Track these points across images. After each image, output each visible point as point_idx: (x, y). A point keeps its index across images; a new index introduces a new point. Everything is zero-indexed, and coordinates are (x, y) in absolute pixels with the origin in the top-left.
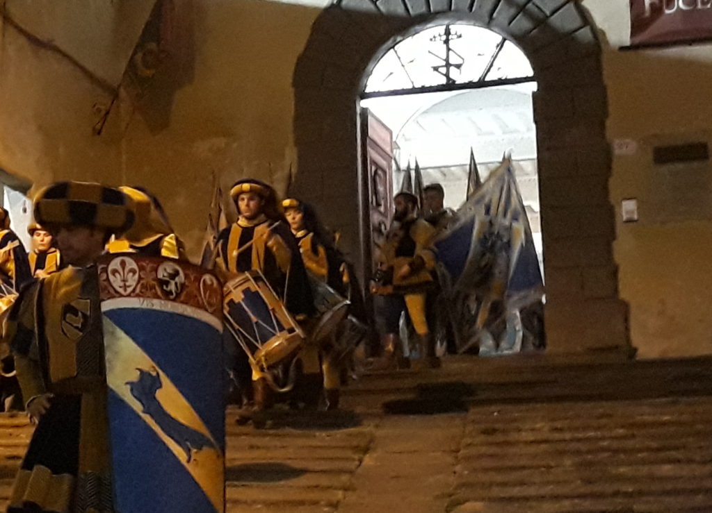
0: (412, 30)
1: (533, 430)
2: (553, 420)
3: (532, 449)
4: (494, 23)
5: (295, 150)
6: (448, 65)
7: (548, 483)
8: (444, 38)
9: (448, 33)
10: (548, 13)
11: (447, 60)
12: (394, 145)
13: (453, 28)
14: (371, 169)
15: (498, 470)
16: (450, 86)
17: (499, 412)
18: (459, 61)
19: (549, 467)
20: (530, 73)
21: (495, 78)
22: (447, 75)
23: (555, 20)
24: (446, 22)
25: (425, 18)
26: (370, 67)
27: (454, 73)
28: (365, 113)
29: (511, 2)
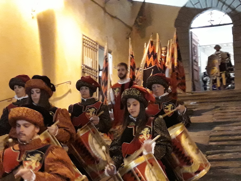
0: (202, 12)
1: (232, 109)
2: (236, 106)
3: (232, 114)
4: (222, 10)
10: (236, 7)
11: (211, 19)
14: (193, 46)
15: (223, 119)
16: (212, 26)
17: (223, 104)
20: (231, 22)
21: (222, 24)
22: (211, 23)
23: (237, 9)
24: (211, 10)
25: (206, 9)
26: (192, 21)
27: (213, 23)
28: (191, 33)
29: (227, 5)
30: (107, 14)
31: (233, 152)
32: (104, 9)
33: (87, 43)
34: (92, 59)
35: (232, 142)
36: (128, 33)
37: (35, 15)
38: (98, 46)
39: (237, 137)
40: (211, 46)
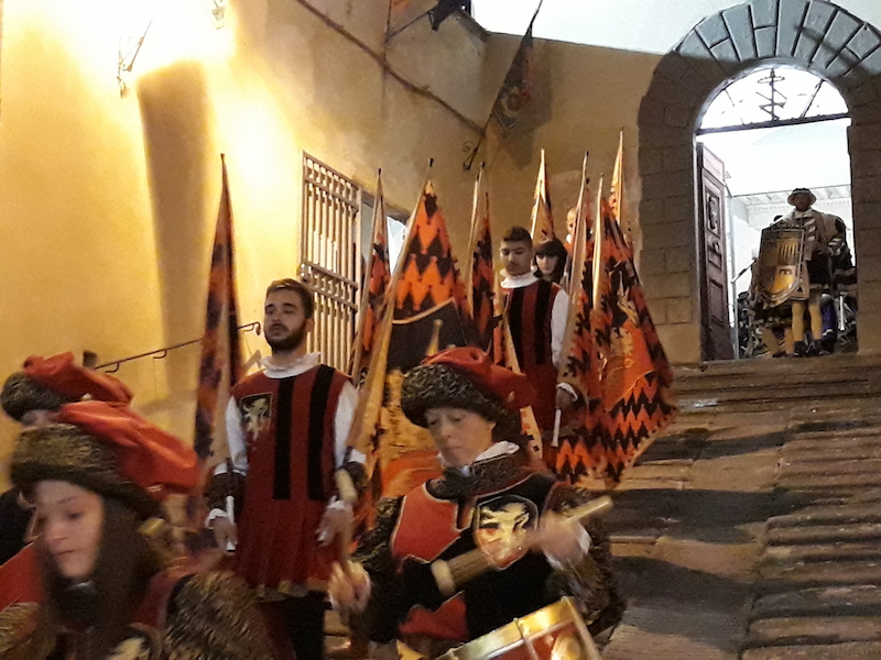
0: (741, 74)
4: (812, 66)
5: (640, 181)
6: (773, 104)
7: (859, 473)
8: (770, 80)
9: (773, 76)
10: (861, 57)
11: (772, 100)
12: (726, 175)
13: (777, 73)
14: (706, 196)
15: (818, 461)
16: (776, 123)
17: (817, 409)
18: (783, 101)
19: (860, 459)
20: (846, 110)
21: (815, 115)
22: (772, 113)
23: (867, 63)
24: (771, 66)
25: (754, 62)
26: (705, 105)
27: (778, 112)
28: (700, 147)
29: (828, 47)
30: (391, 80)
31: (853, 584)
32: (382, 61)
33: (319, 186)
34: (336, 244)
35: (848, 546)
36: (468, 148)
37: (132, 81)
38: (359, 193)
39: (866, 529)
40: (771, 195)
